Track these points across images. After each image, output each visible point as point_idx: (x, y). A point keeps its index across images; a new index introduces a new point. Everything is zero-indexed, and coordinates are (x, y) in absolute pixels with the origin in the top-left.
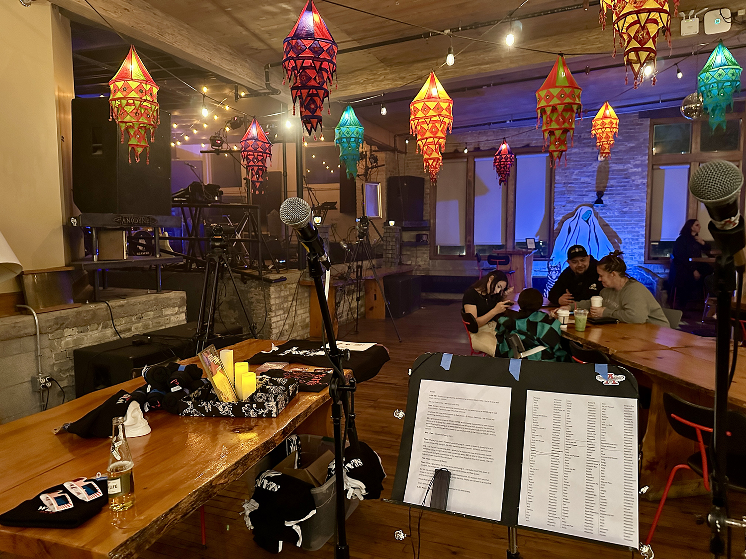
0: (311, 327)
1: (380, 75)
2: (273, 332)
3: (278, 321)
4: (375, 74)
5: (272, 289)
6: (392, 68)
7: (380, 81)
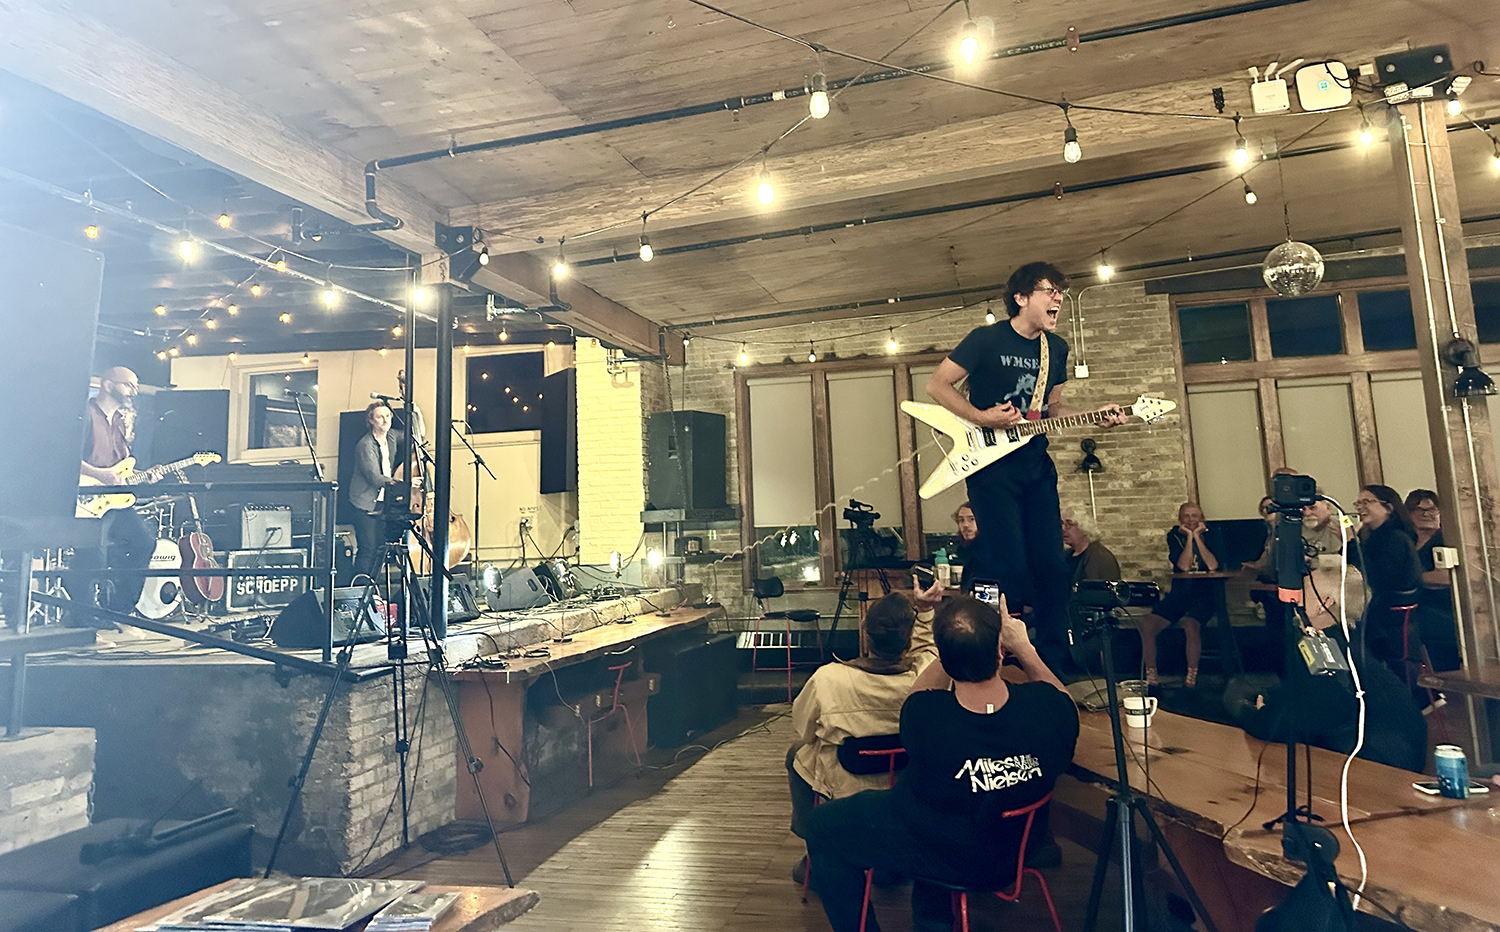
0: (458, 792)
1: (632, 195)
2: (354, 820)
3: (368, 787)
4: (618, 194)
5: (356, 698)
6: (657, 181)
7: (631, 207)
